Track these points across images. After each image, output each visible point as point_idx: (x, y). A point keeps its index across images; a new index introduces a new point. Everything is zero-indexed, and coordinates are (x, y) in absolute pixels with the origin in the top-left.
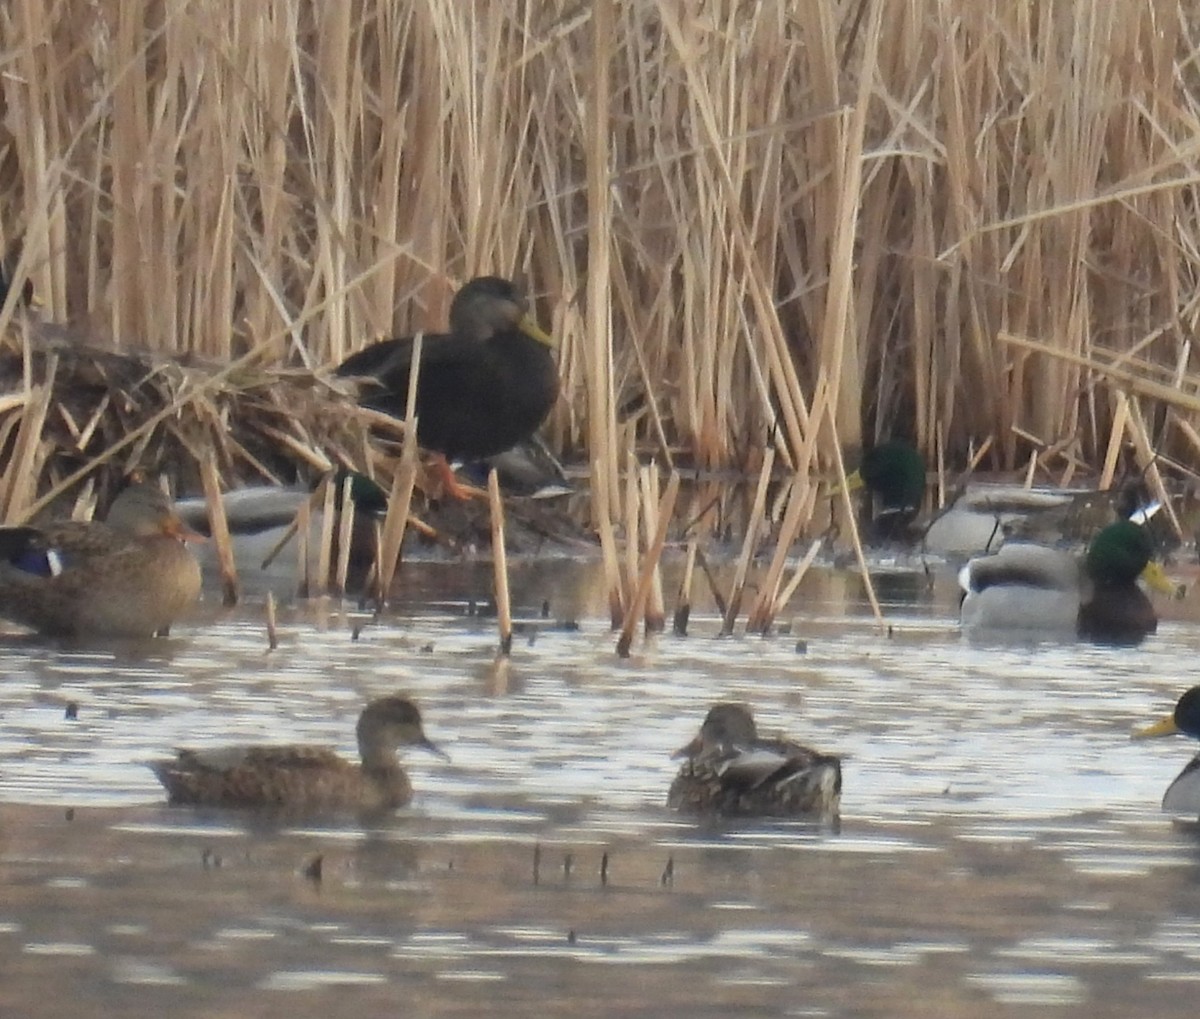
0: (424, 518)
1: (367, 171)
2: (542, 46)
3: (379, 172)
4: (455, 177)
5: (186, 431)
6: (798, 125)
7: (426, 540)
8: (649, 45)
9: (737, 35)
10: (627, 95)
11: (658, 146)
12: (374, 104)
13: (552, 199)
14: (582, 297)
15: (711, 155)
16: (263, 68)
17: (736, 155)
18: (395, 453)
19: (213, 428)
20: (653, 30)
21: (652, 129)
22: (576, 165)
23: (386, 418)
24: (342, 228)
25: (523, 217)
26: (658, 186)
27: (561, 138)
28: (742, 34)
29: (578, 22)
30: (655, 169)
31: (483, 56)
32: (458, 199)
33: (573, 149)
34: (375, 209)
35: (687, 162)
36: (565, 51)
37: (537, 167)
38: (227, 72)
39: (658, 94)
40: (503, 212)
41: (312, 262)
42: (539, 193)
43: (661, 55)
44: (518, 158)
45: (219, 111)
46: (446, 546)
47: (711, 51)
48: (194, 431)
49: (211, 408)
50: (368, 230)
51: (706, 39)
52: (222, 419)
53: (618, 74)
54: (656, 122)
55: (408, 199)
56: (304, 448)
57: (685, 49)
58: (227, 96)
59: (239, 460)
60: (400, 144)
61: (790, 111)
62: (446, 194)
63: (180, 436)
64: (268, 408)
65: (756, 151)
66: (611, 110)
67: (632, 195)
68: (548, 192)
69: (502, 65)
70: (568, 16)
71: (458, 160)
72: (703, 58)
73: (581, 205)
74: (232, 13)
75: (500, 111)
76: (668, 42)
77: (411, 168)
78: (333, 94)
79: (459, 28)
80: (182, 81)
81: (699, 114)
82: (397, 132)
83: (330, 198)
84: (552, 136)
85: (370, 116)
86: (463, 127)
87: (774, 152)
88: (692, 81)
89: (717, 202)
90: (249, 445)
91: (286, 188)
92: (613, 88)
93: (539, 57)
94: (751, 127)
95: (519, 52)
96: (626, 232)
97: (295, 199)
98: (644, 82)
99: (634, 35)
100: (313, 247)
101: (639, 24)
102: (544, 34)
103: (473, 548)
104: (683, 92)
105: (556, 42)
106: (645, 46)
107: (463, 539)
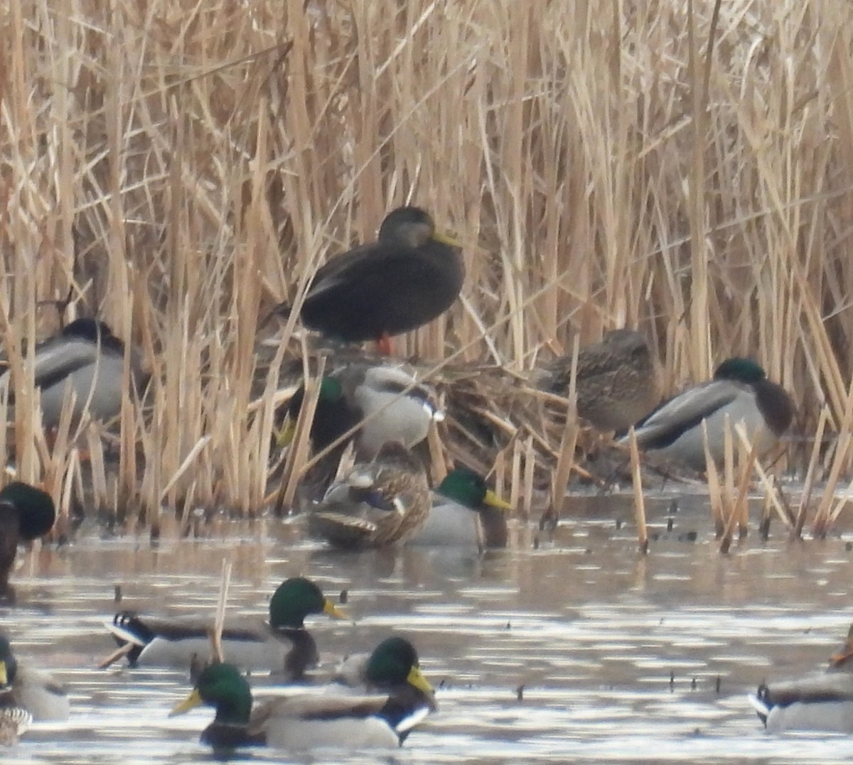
0: (583, 466)
1: (536, 231)
2: (656, 143)
3: (544, 233)
4: (597, 234)
6: (834, 195)
7: (586, 482)
8: (731, 140)
10: (716, 175)
11: (738, 210)
12: (540, 185)
13: (665, 248)
14: (687, 315)
15: (775, 216)
16: (462, 165)
17: (792, 216)
18: (561, 420)
20: (733, 130)
21: (734, 201)
22: (681, 224)
23: (555, 397)
24: (520, 267)
25: (645, 261)
26: (738, 238)
27: (670, 207)
28: (795, 132)
29: (680, 126)
30: (736, 226)
31: (615, 151)
32: (600, 249)
33: (679, 214)
34: (543, 258)
35: (759, 219)
36: (672, 147)
37: (654, 227)
38: (437, 165)
39: (737, 175)
40: (632, 259)
41: (500, 295)
42: (656, 245)
43: (739, 147)
44: (641, 222)
45: (433, 192)
46: (598, 485)
47: (774, 143)
50: (537, 273)
51: (770, 135)
52: (441, 402)
53: (711, 162)
54: (736, 194)
55: (565, 250)
56: (497, 419)
57: (756, 142)
58: (437, 182)
59: (453, 430)
60: (559, 213)
61: (829, 186)
62: (591, 247)
64: (471, 392)
65: (806, 211)
66: (706, 187)
67: (720, 244)
68: (662, 245)
69: (629, 157)
70: (675, 120)
71: (600, 222)
72: (768, 150)
73: (686, 253)
74: (440, 124)
75: (627, 190)
76: (745, 139)
77: (567, 228)
78: (511, 178)
79: (597, 128)
80: (405, 172)
81: (767, 189)
82: (558, 203)
84: (665, 205)
85: (537, 193)
86: (602, 197)
87: (819, 214)
88: (761, 166)
89: (780, 249)
90: (461, 419)
91: (480, 245)
92: (707, 171)
93: (654, 152)
94: (802, 196)
95: (640, 148)
96: (718, 270)
97: (487, 253)
98: (728, 169)
99: (720, 134)
100: (500, 285)
101: (724, 127)
102: (656, 135)
103: (617, 486)
104: (755, 173)
105: (666, 141)
106: (729, 141)
107: (610, 480)
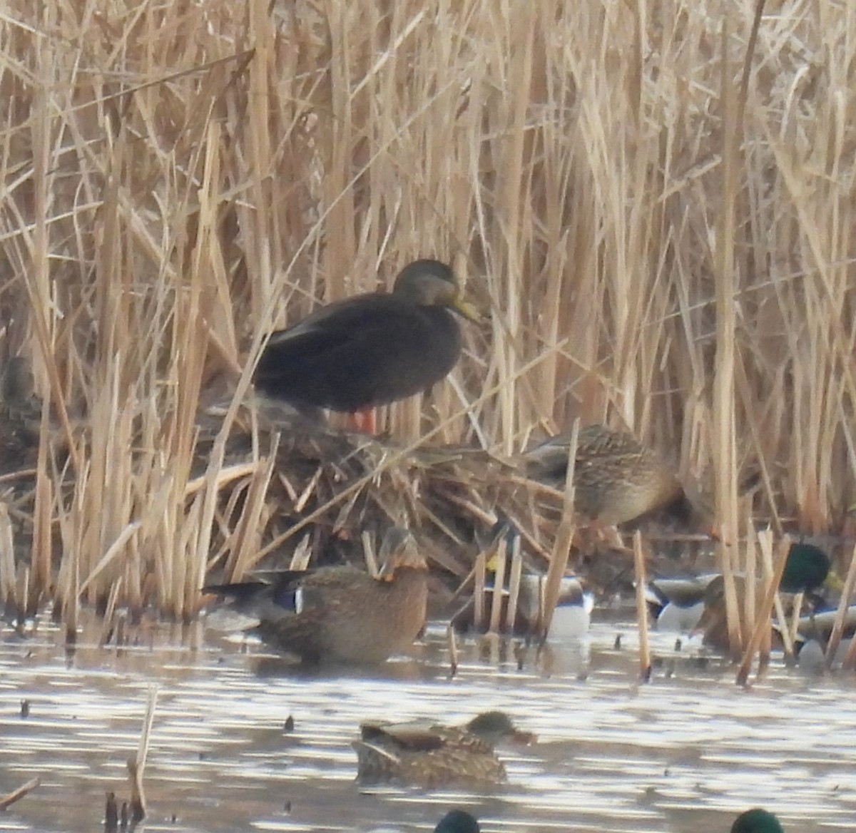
0: (578, 571)
1: (534, 285)
2: (679, 185)
3: (544, 287)
4: (607, 291)
5: (384, 496)
8: (767, 185)
9: (840, 178)
10: (748, 226)
11: (774, 270)
12: (541, 231)
13: (685, 311)
14: (709, 394)
15: (817, 277)
16: (450, 200)
17: (838, 278)
18: (555, 516)
19: (406, 496)
20: (771, 173)
21: (769, 254)
22: (706, 282)
24: (514, 331)
25: (661, 325)
26: (773, 301)
27: (693, 262)
28: (844, 177)
29: (709, 166)
30: (771, 288)
31: (631, 194)
32: (608, 310)
33: (703, 269)
34: (540, 316)
35: (798, 281)
36: (699, 190)
37: (674, 287)
38: (420, 203)
39: (773, 226)
40: (645, 322)
41: (488, 360)
42: (675, 306)
43: (776, 194)
44: (658, 275)
45: (413, 234)
46: (596, 594)
47: (818, 191)
48: (391, 497)
49: (405, 479)
50: (535, 335)
51: (814, 182)
52: (414, 489)
53: (742, 210)
54: (772, 249)
55: (568, 309)
56: (478, 510)
57: (796, 188)
58: (420, 223)
59: (427, 522)
60: (562, 264)
62: (598, 306)
63: (379, 501)
64: (450, 478)
66: (737, 238)
67: (751, 307)
68: (681, 306)
69: (647, 199)
70: (702, 159)
71: (611, 279)
72: (810, 198)
73: (710, 316)
74: (424, 154)
76: (783, 185)
77: (571, 284)
78: (507, 221)
79: (610, 168)
80: (383, 208)
81: (808, 245)
82: (560, 253)
83: (504, 309)
84: (687, 259)
85: (538, 241)
86: (613, 247)
88: (802, 217)
89: (822, 317)
90: (435, 509)
92: (738, 220)
93: (677, 194)
94: (850, 255)
95: (660, 191)
96: (747, 339)
98: (763, 217)
99: (755, 177)
100: (489, 348)
101: (760, 168)
102: (680, 176)
103: (618, 597)
104: (795, 227)
105: (691, 183)
106: (764, 186)
107: (610, 589)
